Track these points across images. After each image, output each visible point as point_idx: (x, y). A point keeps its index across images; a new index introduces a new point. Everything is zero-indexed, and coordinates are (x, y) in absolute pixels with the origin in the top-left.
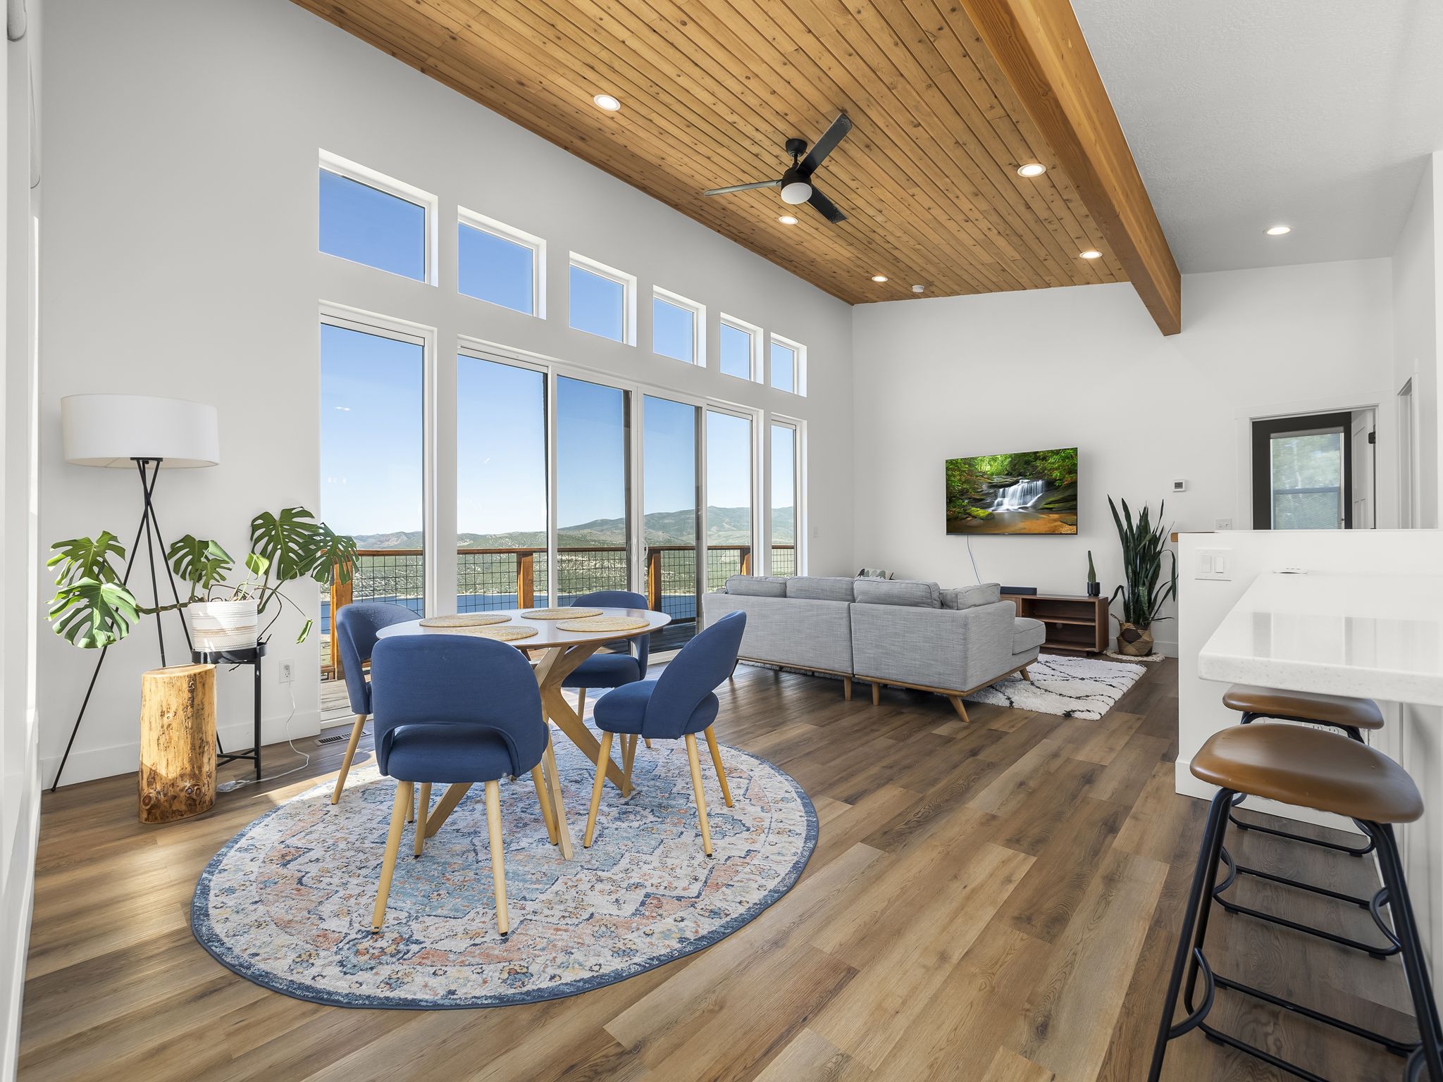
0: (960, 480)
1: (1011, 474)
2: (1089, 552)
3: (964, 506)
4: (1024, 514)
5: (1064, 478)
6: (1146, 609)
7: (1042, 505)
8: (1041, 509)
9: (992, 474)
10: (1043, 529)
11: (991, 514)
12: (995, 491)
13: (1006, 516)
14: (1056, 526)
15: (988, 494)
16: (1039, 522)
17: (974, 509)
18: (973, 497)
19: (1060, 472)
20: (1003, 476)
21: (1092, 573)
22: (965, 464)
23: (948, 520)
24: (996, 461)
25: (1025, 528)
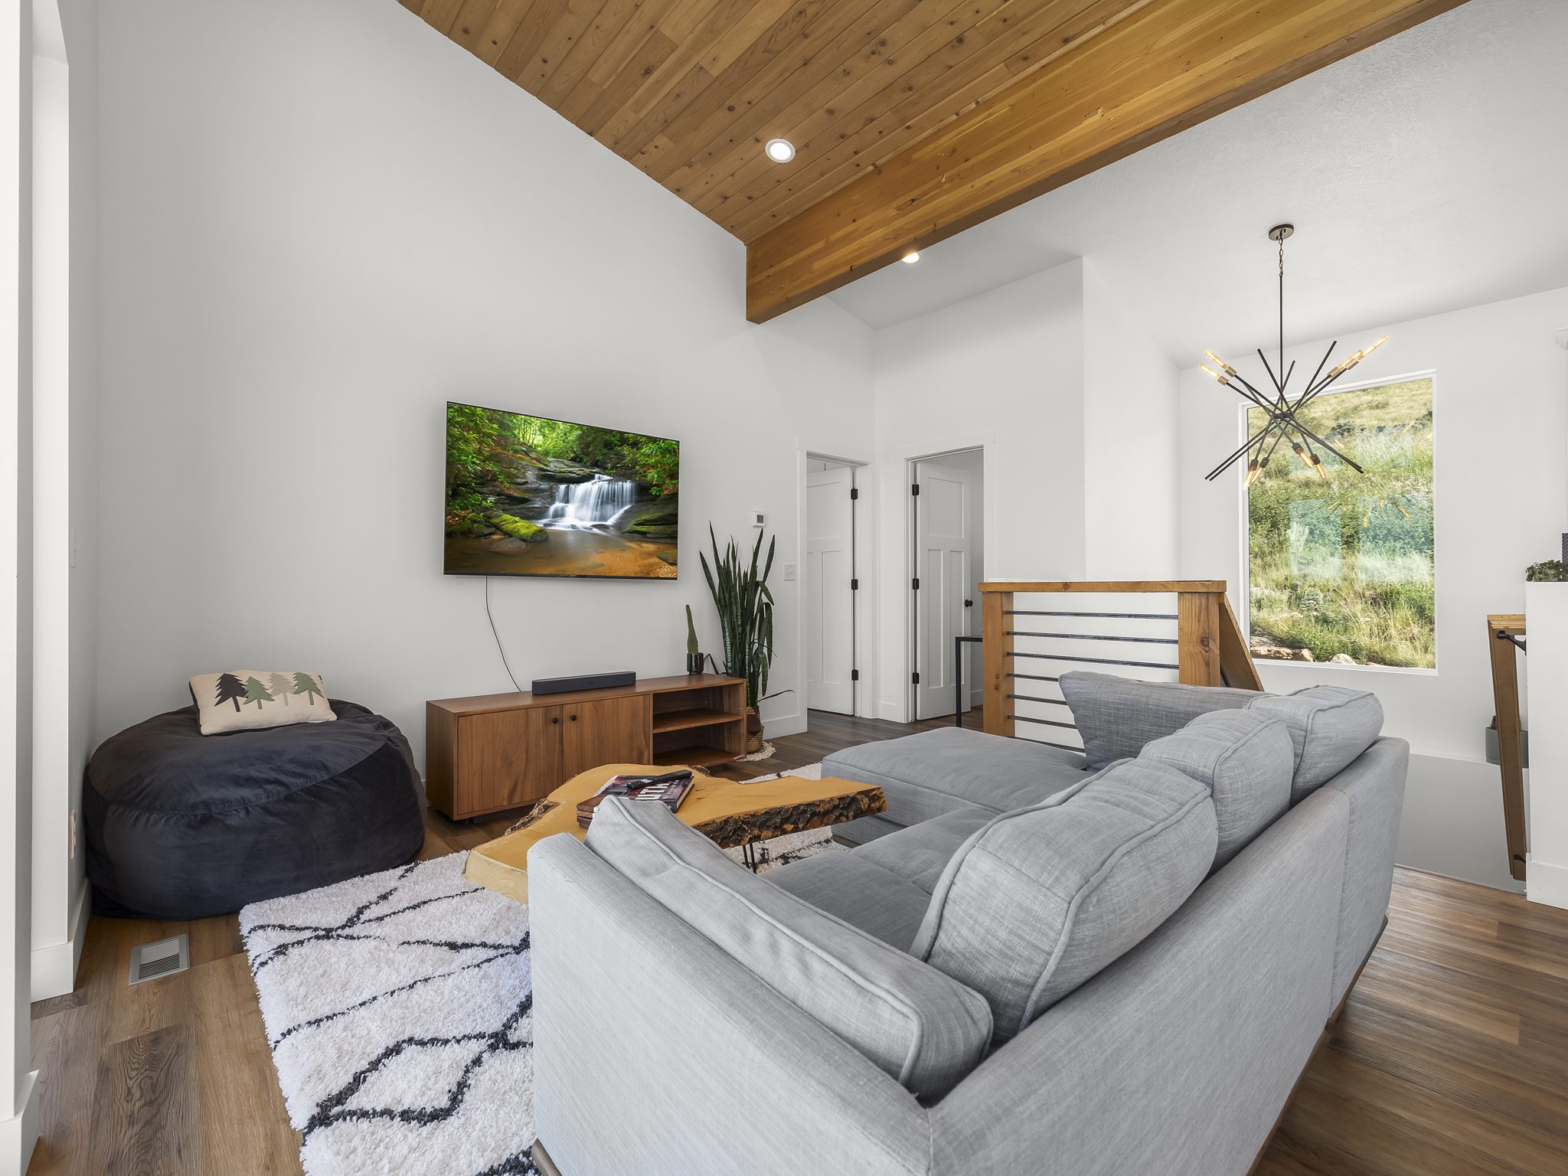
0: (479, 452)
1: (581, 461)
2: (688, 609)
3: (486, 509)
4: (601, 539)
5: (664, 483)
7: (631, 526)
8: (628, 532)
9: (546, 453)
10: (632, 569)
11: (541, 531)
13: (571, 539)
14: (651, 565)
15: (536, 491)
17: (507, 516)
18: (507, 492)
19: (658, 473)
20: (566, 462)
22: (491, 421)
23: (449, 535)
24: (553, 429)
25: (603, 565)
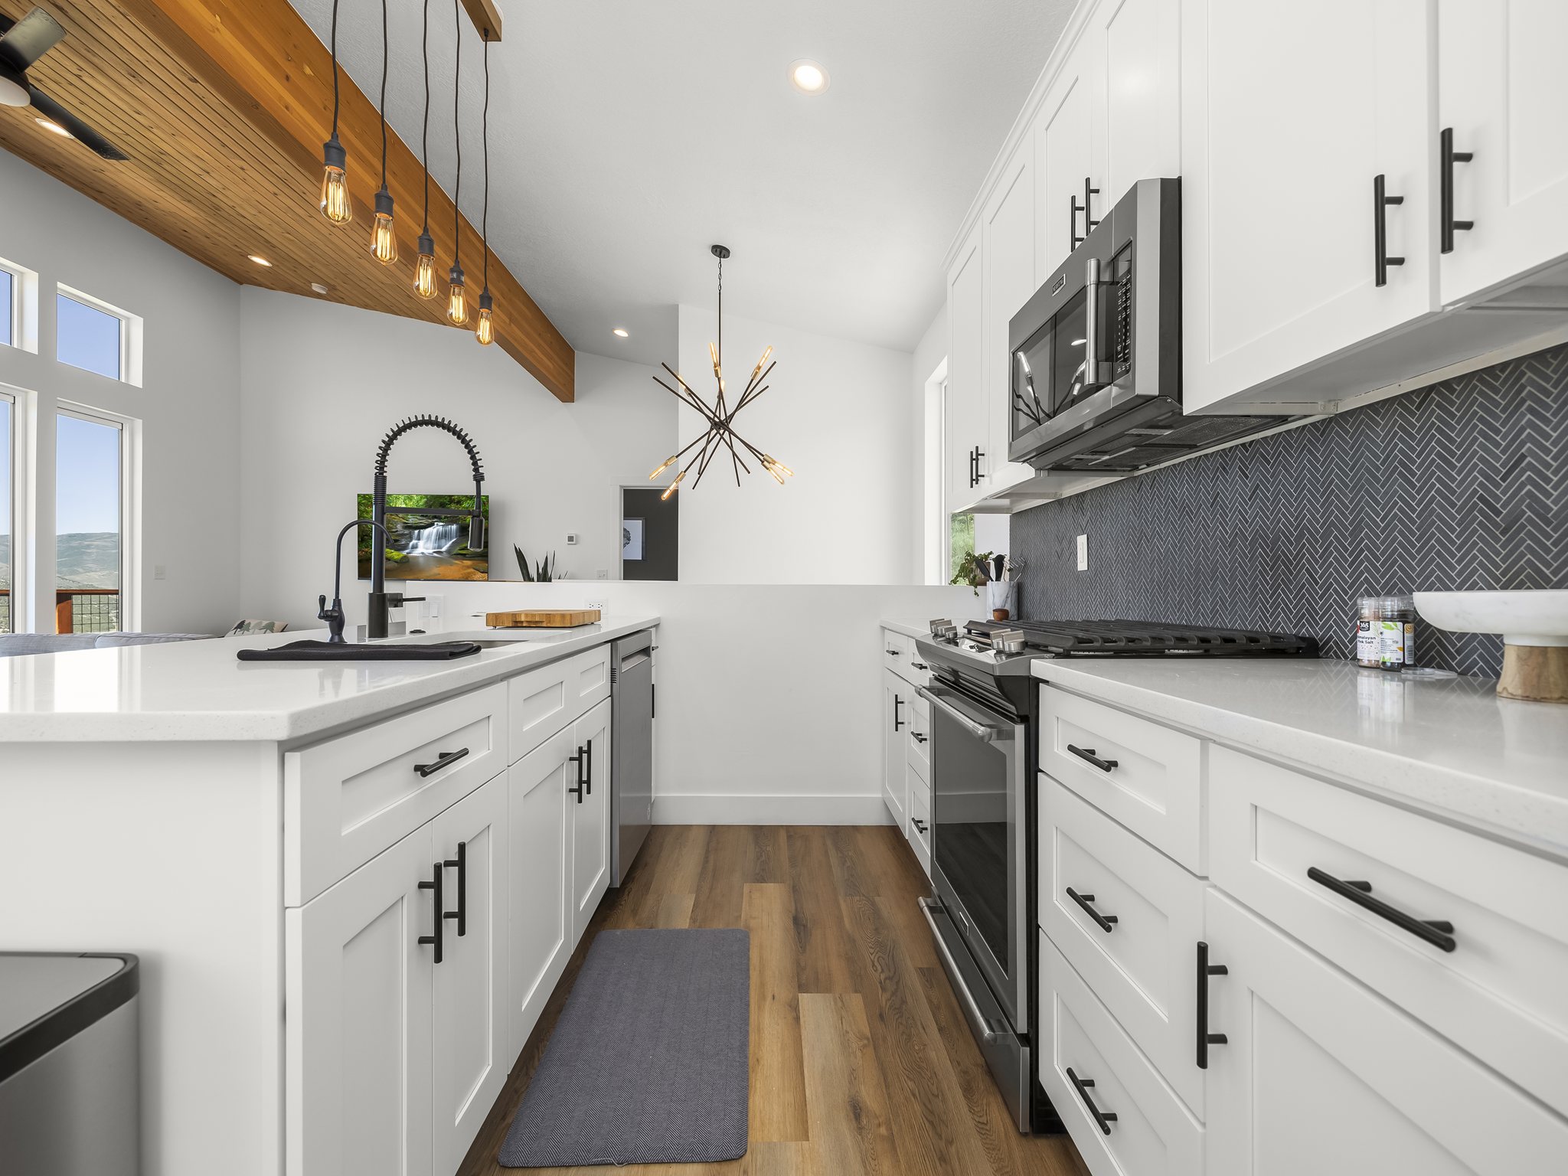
1: (427, 516)
4: (439, 559)
7: (456, 550)
8: (455, 554)
10: (457, 574)
11: (405, 557)
12: (410, 533)
13: (421, 560)
14: (469, 573)
15: (403, 535)
16: (452, 567)
17: (387, 550)
20: (418, 517)
23: (360, 561)
24: (411, 500)
25: (439, 574)
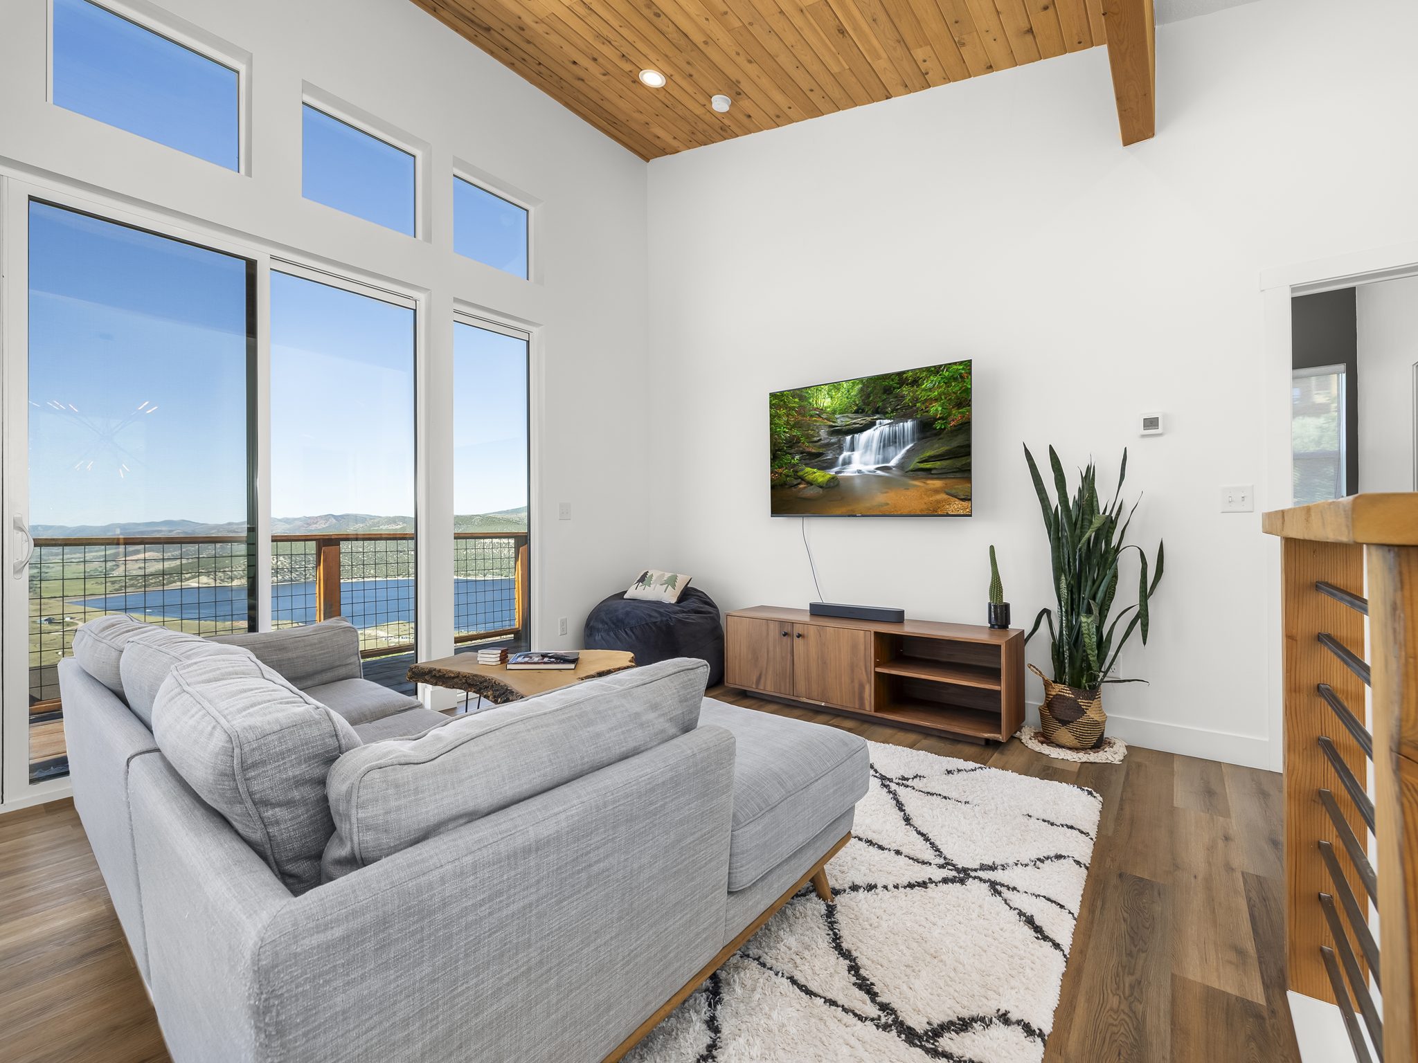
0: (787, 423)
1: (863, 411)
2: (992, 548)
3: (794, 465)
4: (885, 480)
5: (950, 414)
6: (1093, 659)
7: (914, 464)
8: (912, 471)
9: (834, 412)
10: (917, 505)
11: (833, 478)
12: (839, 440)
13: (858, 482)
14: (938, 502)
15: (828, 445)
16: (908, 493)
17: (808, 469)
18: (807, 450)
19: (942, 405)
20: (850, 415)
21: (996, 587)
22: (794, 397)
23: (773, 489)
24: (838, 389)
25: (888, 504)
